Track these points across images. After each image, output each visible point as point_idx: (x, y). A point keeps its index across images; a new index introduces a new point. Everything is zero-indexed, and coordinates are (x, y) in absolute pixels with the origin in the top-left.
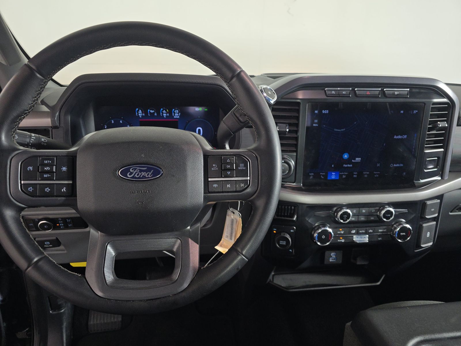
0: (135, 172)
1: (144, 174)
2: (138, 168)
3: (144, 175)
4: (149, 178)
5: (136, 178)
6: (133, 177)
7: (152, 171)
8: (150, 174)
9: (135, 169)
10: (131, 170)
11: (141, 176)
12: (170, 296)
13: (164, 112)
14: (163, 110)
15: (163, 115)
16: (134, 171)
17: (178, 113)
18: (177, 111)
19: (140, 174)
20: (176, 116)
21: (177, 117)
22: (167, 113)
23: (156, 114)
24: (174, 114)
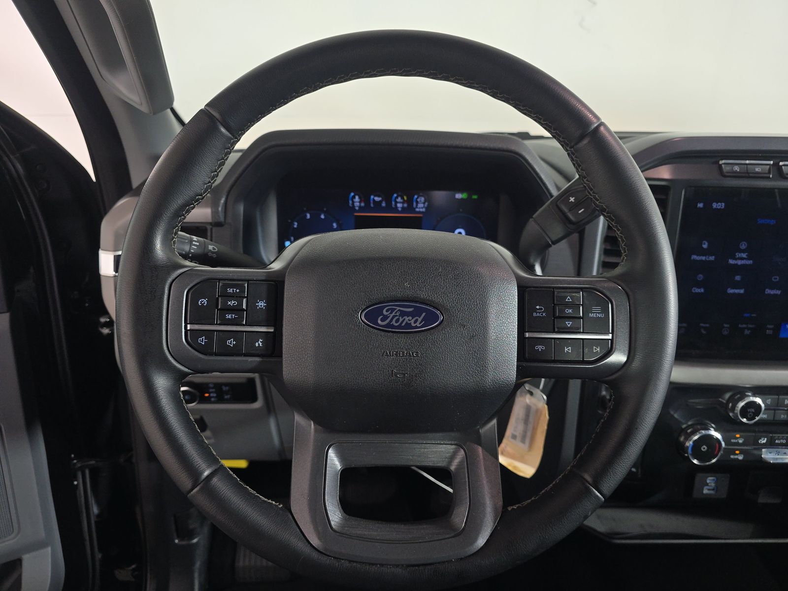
0: (392, 316)
1: (409, 320)
2: (398, 308)
3: (409, 322)
4: (416, 327)
5: (393, 327)
6: (389, 325)
7: (424, 314)
8: (420, 320)
9: (393, 310)
10: (385, 312)
11: (403, 324)
12: (452, 560)
13: (399, 199)
14: (397, 197)
15: (396, 205)
16: (390, 314)
17: (424, 203)
18: (423, 199)
19: (401, 320)
20: (420, 208)
21: (421, 210)
22: (403, 203)
23: (384, 204)
24: (417, 205)
